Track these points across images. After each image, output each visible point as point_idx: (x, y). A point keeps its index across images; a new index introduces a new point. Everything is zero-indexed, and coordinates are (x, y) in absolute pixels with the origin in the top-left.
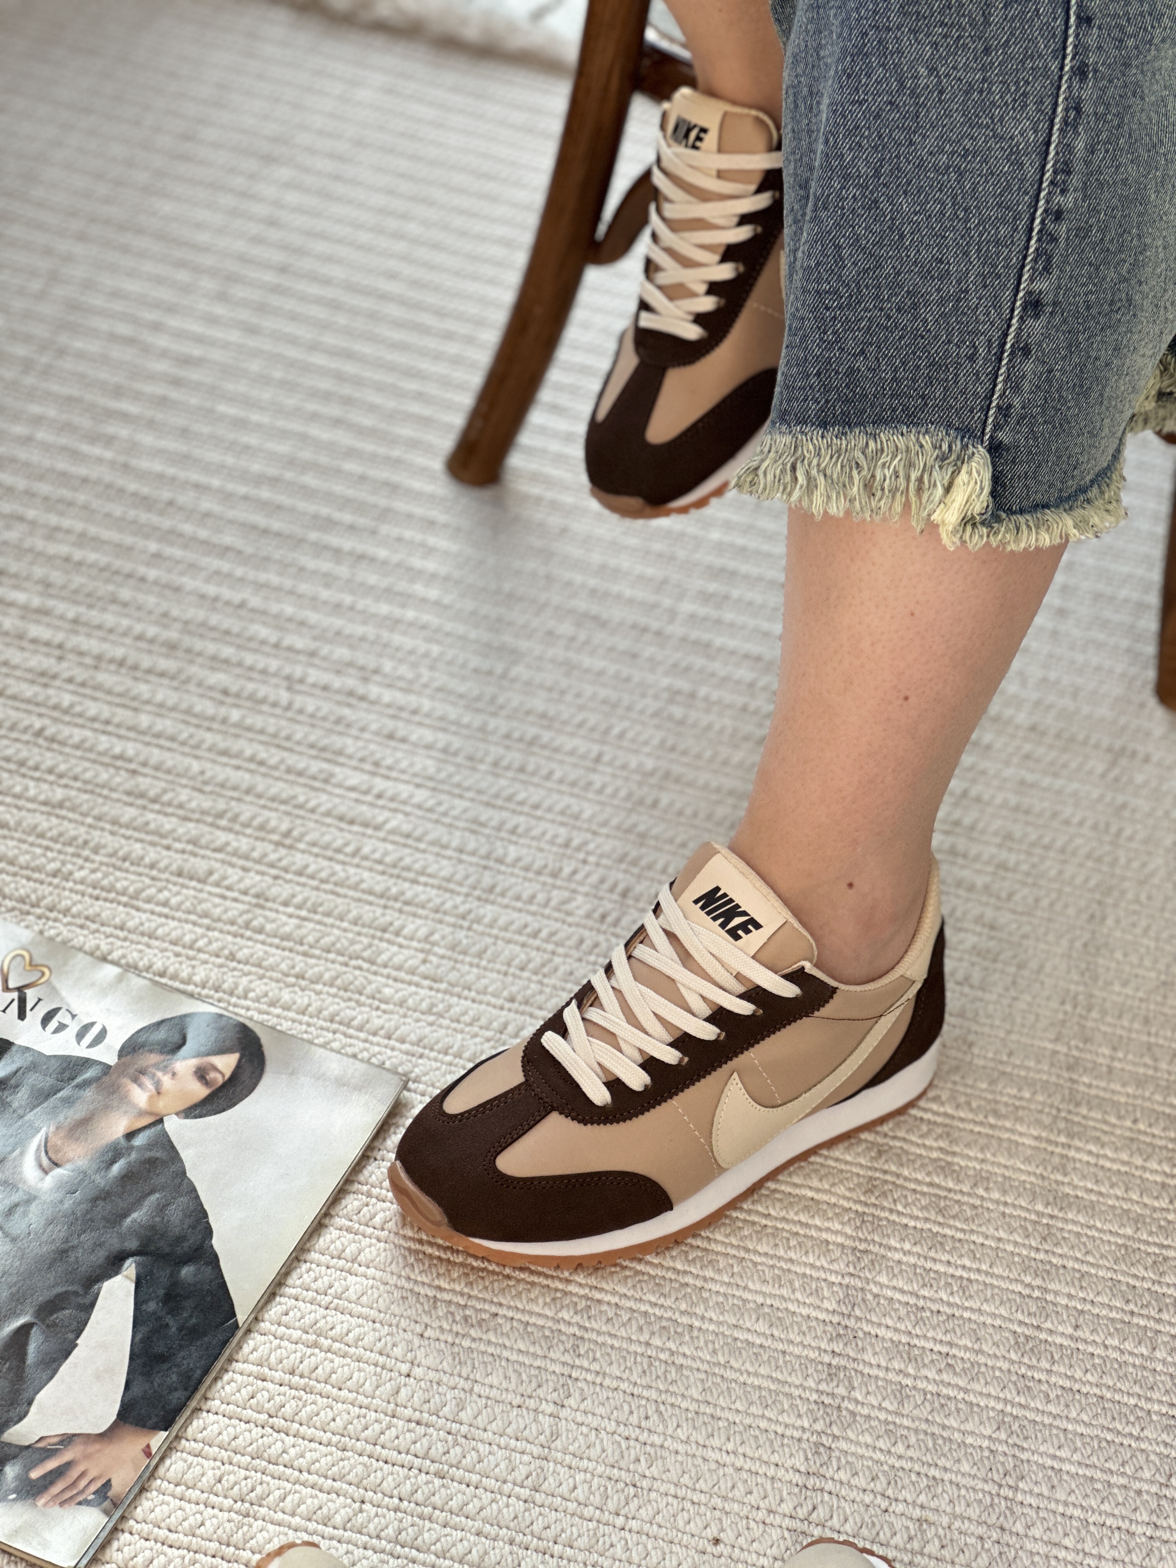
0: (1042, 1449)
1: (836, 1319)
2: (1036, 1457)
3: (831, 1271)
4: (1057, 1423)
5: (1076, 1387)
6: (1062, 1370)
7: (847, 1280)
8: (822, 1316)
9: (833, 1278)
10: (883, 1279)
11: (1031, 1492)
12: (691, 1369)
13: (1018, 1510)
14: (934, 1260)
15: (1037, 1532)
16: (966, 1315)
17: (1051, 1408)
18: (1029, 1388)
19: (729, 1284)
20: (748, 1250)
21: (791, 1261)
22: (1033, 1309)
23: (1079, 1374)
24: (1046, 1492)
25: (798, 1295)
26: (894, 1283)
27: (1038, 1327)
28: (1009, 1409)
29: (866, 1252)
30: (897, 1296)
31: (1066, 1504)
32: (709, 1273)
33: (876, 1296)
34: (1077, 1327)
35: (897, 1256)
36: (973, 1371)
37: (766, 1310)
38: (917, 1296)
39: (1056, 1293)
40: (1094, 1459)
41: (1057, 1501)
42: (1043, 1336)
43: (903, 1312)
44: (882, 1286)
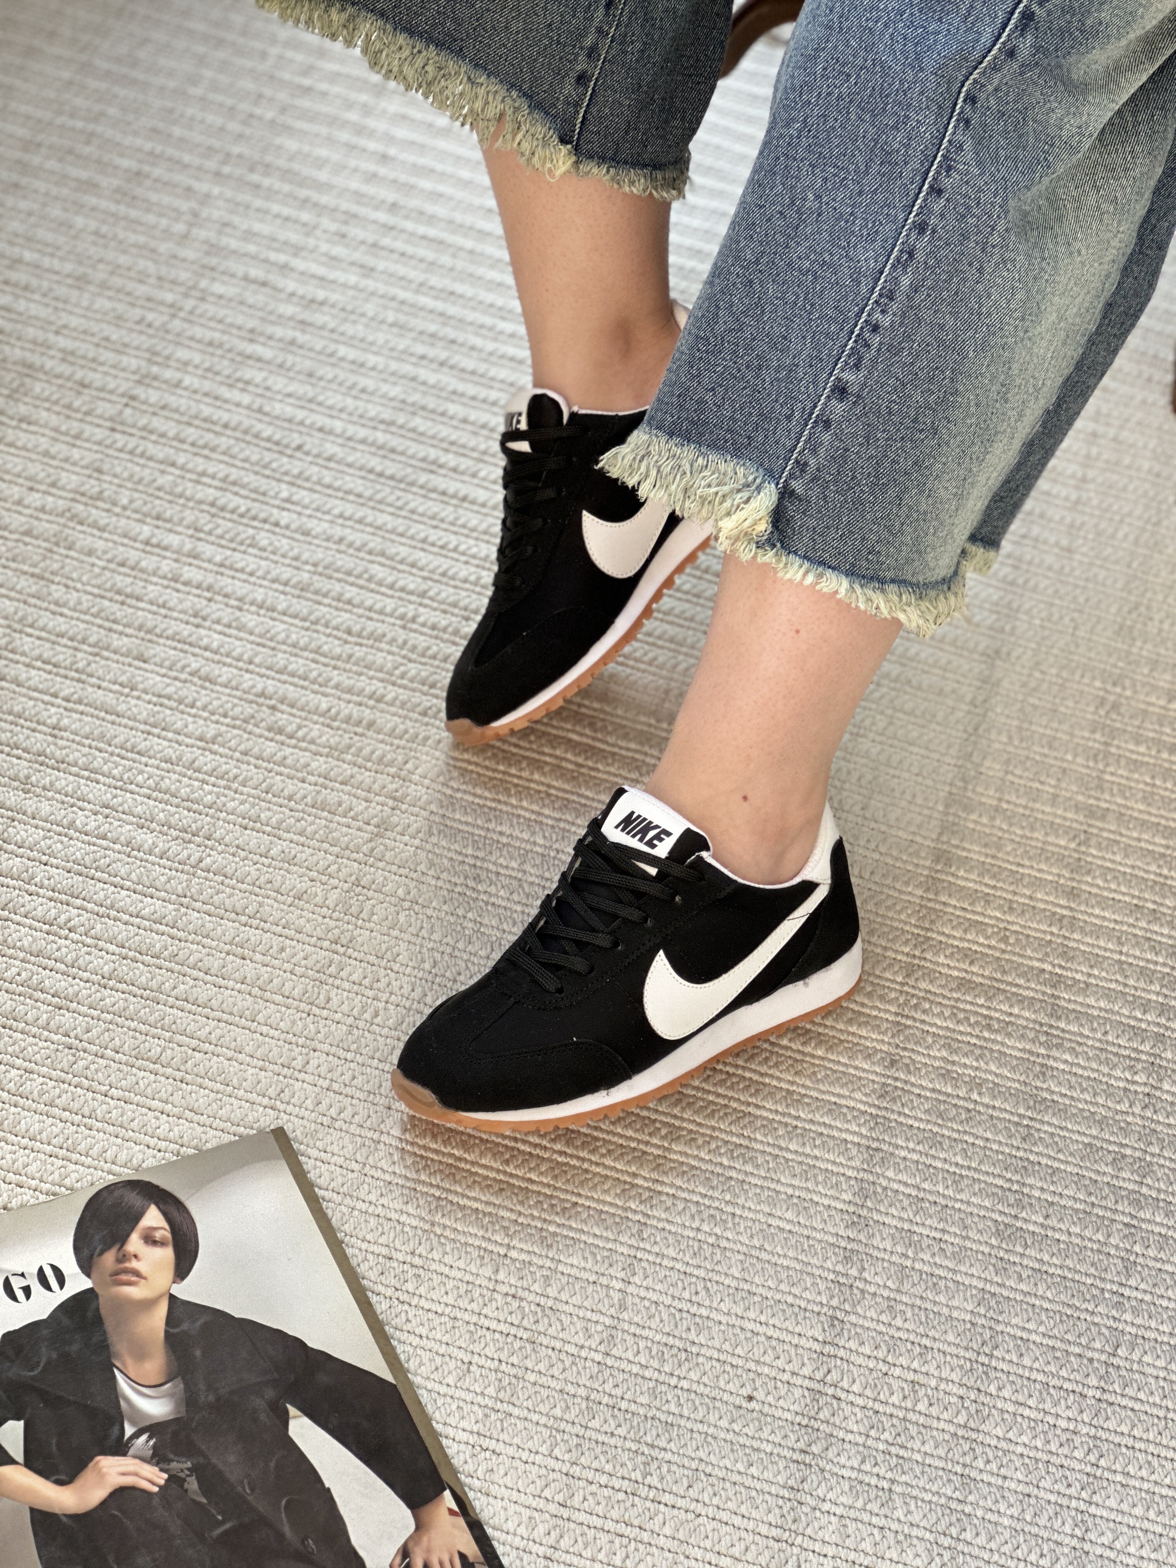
0: (1014, 1321)
1: (851, 1209)
2: (1009, 1329)
3: (849, 1167)
4: (1028, 1299)
5: (1044, 1268)
6: (1033, 1254)
7: (861, 1175)
8: (840, 1206)
9: (850, 1173)
10: (890, 1174)
11: (1003, 1359)
12: (732, 1250)
13: (992, 1374)
14: (933, 1157)
15: (1006, 1393)
16: (957, 1205)
17: (1023, 1286)
18: (1005, 1269)
19: (765, 1178)
20: (781, 1149)
21: (816, 1157)
22: (1012, 1201)
23: (1046, 1258)
24: (1015, 1360)
25: (820, 1188)
26: (900, 1177)
27: (1016, 1217)
28: (988, 1287)
29: (877, 1150)
30: (902, 1188)
31: (1031, 1369)
32: (749, 1168)
33: (885, 1189)
34: (1047, 1217)
35: (903, 1153)
36: (959, 1256)
37: (795, 1201)
38: (919, 1189)
39: (1031, 1186)
40: (1056, 1331)
41: (1024, 1367)
42: (1019, 1224)
43: (906, 1202)
44: (889, 1179)
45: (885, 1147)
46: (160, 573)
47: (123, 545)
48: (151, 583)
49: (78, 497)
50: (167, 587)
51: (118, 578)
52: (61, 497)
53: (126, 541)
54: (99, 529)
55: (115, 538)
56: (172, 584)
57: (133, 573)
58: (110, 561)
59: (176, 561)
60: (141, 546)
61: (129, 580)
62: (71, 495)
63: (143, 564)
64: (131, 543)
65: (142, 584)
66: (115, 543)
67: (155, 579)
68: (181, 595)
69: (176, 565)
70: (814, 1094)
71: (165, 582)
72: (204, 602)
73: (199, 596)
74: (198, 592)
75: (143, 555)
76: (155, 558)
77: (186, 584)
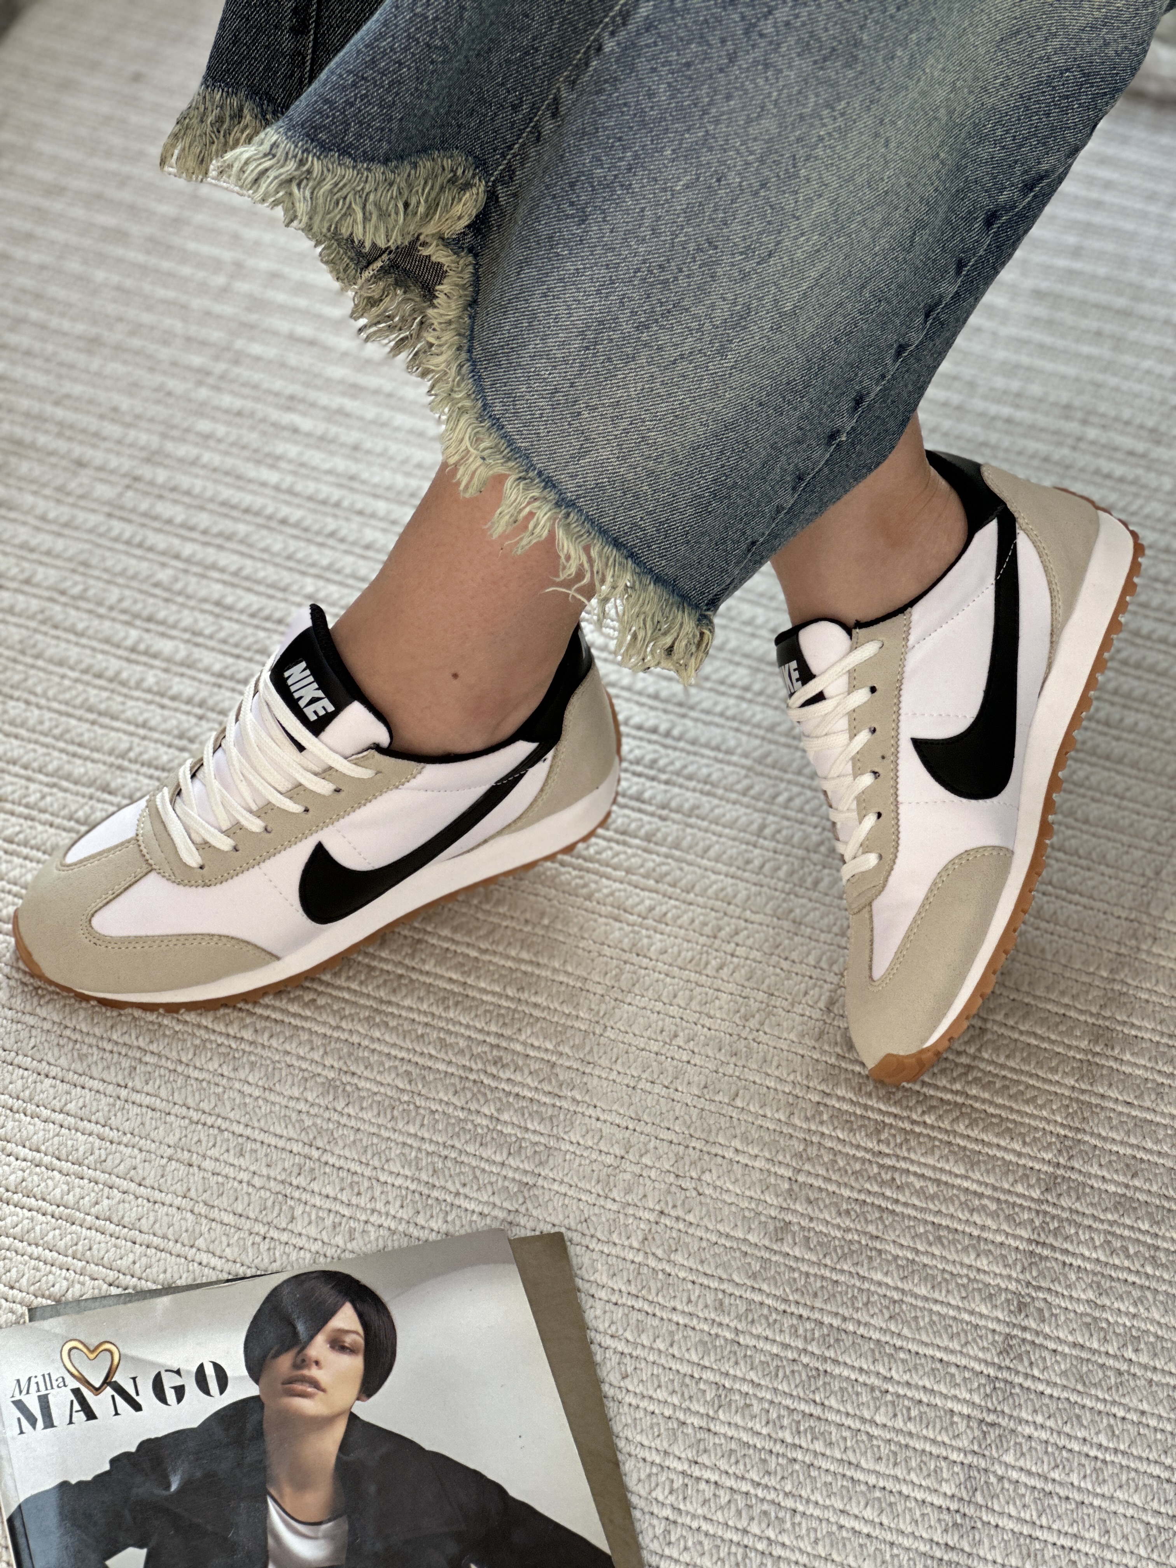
1: (954, 1505)
3: (953, 1448)
7: (969, 1459)
8: (939, 1501)
9: (954, 1456)
10: (1009, 1458)
14: (1069, 1436)
16: (1097, 1502)
19: (840, 1461)
20: (864, 1421)
21: (910, 1434)
25: (913, 1477)
26: (1021, 1463)
29: (993, 1425)
30: (1024, 1478)
32: (819, 1447)
33: (1000, 1478)
35: (1028, 1430)
37: (878, 1493)
38: (1046, 1480)
43: (1028, 1498)
44: (1007, 1465)
45: (1004, 1422)
46: (145, 685)
47: (103, 652)
48: (132, 698)
49: (56, 596)
50: (150, 702)
51: (93, 692)
52: (35, 596)
53: (106, 647)
54: (76, 633)
55: (95, 644)
56: (158, 699)
57: (111, 686)
58: (85, 671)
59: (166, 671)
60: (125, 654)
61: (105, 694)
62: (47, 594)
63: (124, 675)
64: (113, 650)
65: (120, 699)
66: (94, 649)
67: (137, 694)
68: (166, 713)
69: (163, 676)
70: (914, 1347)
71: (149, 697)
72: (193, 720)
73: (188, 713)
74: (188, 708)
75: (124, 664)
76: (139, 668)
77: (173, 698)
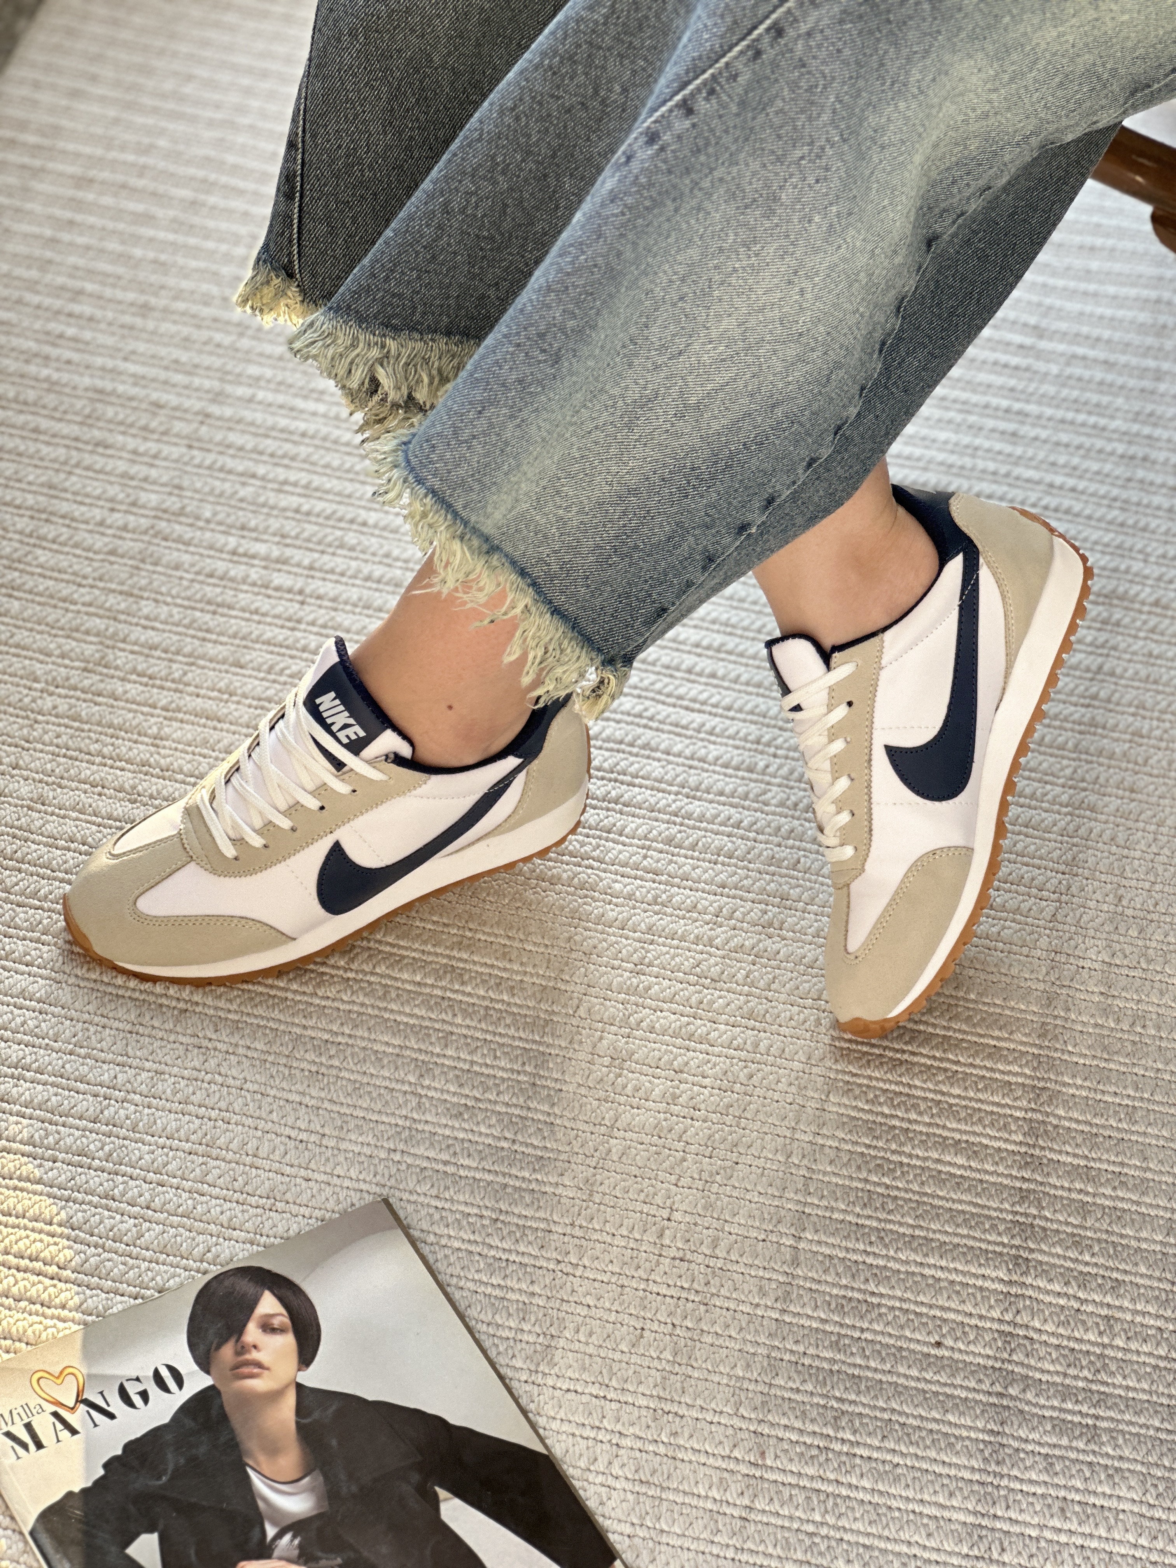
1: (1023, 1150)
3: (1015, 1108)
7: (1029, 1115)
8: (1011, 1147)
9: (1017, 1114)
10: (1059, 1111)
14: (1103, 1092)
19: (930, 1124)
21: (981, 1101)
25: (988, 1131)
26: (1071, 1114)
29: (1043, 1088)
30: (1074, 1126)
32: (912, 1116)
33: (1055, 1127)
35: (1071, 1090)
36: (1143, 1186)
37: (963, 1145)
38: (1091, 1125)
43: (1079, 1139)
44: (1060, 1118)
45: (1051, 1086)
46: (249, 580)
47: (209, 557)
48: (242, 591)
49: (160, 514)
50: (258, 594)
51: (208, 589)
52: (143, 516)
53: (212, 553)
54: (184, 543)
55: (201, 551)
56: (263, 590)
57: (223, 583)
58: (197, 573)
59: (265, 568)
60: (228, 557)
61: (219, 590)
62: (153, 513)
63: (232, 573)
64: (218, 555)
65: (232, 593)
66: (201, 555)
67: (245, 587)
68: (273, 601)
69: (263, 572)
70: (972, 1038)
71: (256, 590)
72: (297, 606)
73: (291, 600)
74: (290, 596)
75: (231, 565)
76: (243, 567)
77: (277, 589)
